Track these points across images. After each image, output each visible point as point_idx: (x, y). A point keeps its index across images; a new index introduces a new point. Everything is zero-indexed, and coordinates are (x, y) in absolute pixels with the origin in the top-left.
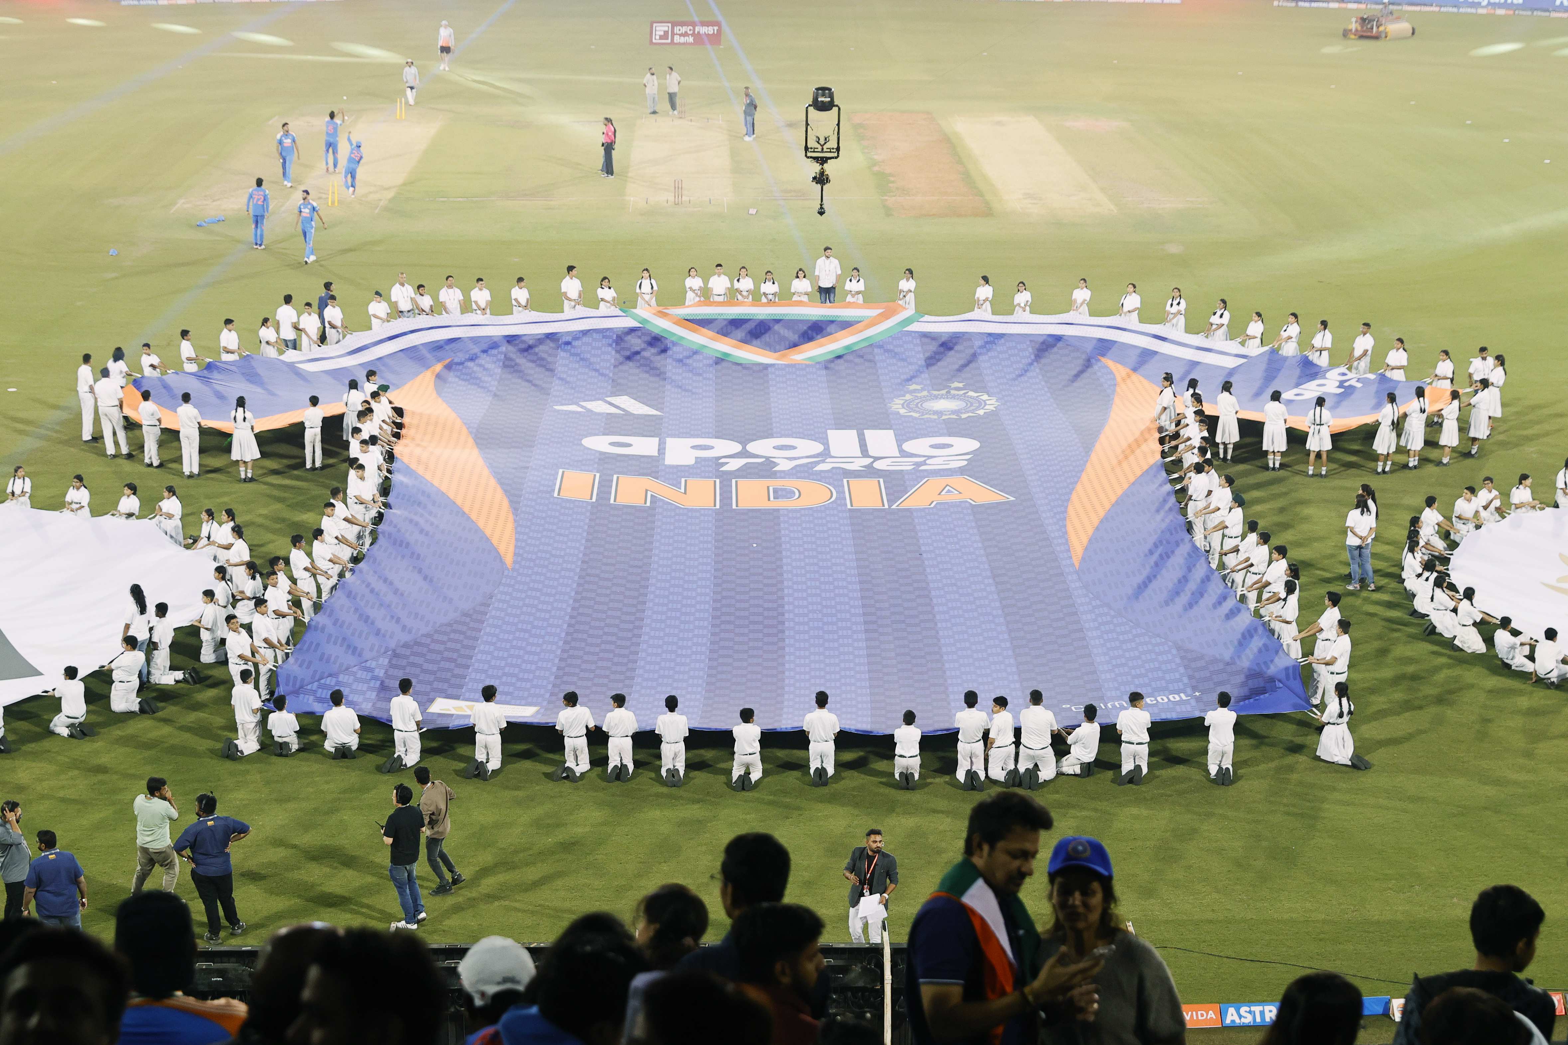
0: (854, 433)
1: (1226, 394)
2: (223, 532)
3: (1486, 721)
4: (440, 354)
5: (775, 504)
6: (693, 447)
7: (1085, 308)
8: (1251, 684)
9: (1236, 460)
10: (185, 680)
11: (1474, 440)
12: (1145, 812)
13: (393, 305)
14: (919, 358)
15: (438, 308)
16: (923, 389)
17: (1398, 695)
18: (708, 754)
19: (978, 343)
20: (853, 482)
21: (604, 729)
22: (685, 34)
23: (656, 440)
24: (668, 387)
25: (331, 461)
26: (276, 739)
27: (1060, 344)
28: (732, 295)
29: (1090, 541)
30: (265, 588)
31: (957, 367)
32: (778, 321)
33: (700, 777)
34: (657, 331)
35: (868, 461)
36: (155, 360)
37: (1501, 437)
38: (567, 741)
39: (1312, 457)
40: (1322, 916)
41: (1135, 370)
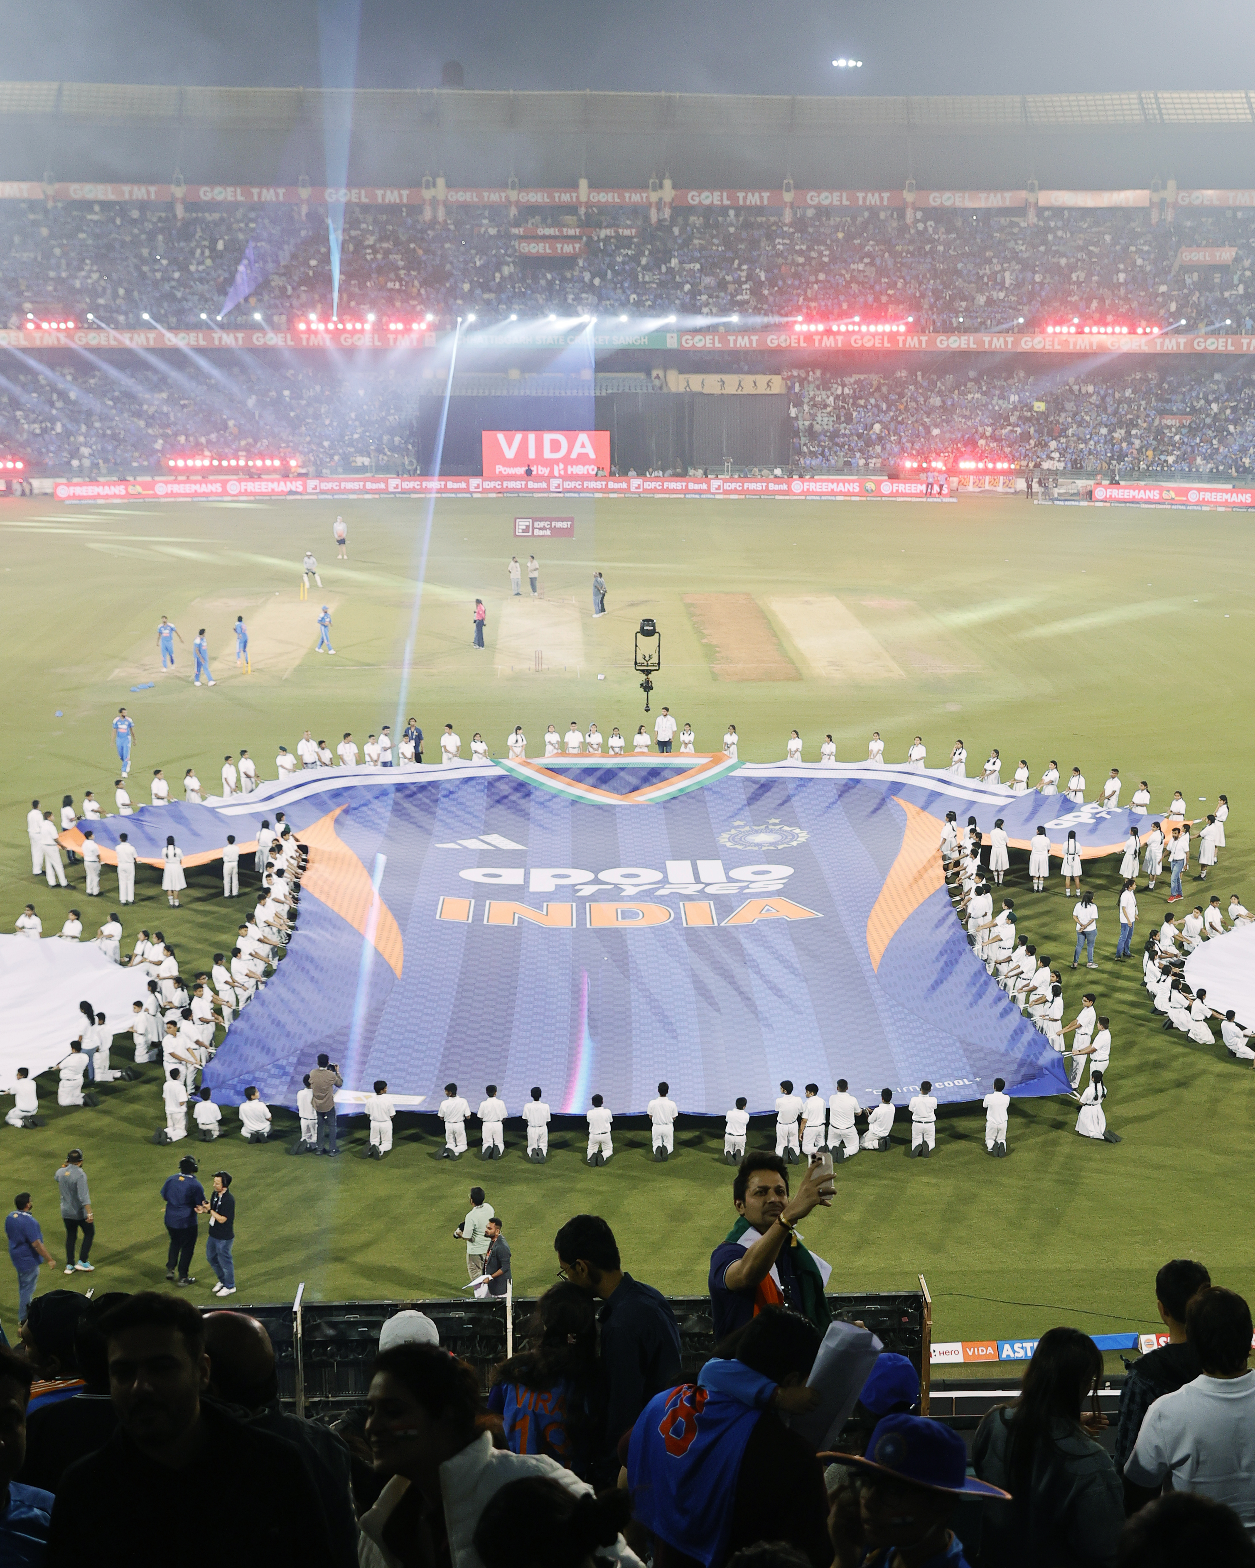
0: (687, 864)
1: (998, 830)
2: (156, 951)
3: (1217, 1101)
4: (339, 800)
5: (622, 924)
6: (554, 876)
7: (880, 757)
8: (1023, 1071)
9: (1007, 884)
10: (122, 1078)
11: (1203, 866)
12: (934, 1181)
13: (299, 758)
14: (743, 798)
15: (337, 760)
16: (746, 825)
17: (1142, 1079)
18: (569, 1135)
19: (793, 786)
20: (688, 904)
21: (479, 1116)
22: (544, 528)
23: (522, 871)
24: (531, 826)
25: (247, 890)
26: (201, 1126)
27: (859, 786)
28: (585, 747)
29: (887, 950)
30: (191, 999)
31: (774, 806)
32: (622, 769)
33: (561, 1155)
34: (521, 778)
35: (701, 886)
36: (95, 805)
37: (1226, 864)
38: (447, 1125)
39: (1068, 881)
40: (1082, 1266)
41: (924, 808)
